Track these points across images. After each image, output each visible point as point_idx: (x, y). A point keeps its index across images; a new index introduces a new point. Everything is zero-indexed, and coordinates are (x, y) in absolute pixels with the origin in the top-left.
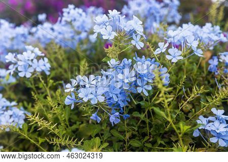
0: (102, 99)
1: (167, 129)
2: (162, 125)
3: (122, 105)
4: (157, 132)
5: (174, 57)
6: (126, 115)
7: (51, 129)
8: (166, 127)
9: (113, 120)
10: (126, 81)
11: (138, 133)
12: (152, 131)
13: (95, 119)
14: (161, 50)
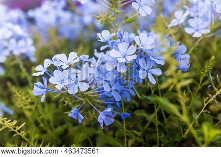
0: (84, 87)
1: (184, 136)
2: (177, 130)
3: (118, 98)
4: (171, 139)
5: (197, 30)
6: (124, 113)
7: (16, 131)
8: (184, 132)
9: (102, 119)
10: (122, 60)
11: (145, 140)
12: (163, 138)
13: (75, 117)
14: (179, 21)
